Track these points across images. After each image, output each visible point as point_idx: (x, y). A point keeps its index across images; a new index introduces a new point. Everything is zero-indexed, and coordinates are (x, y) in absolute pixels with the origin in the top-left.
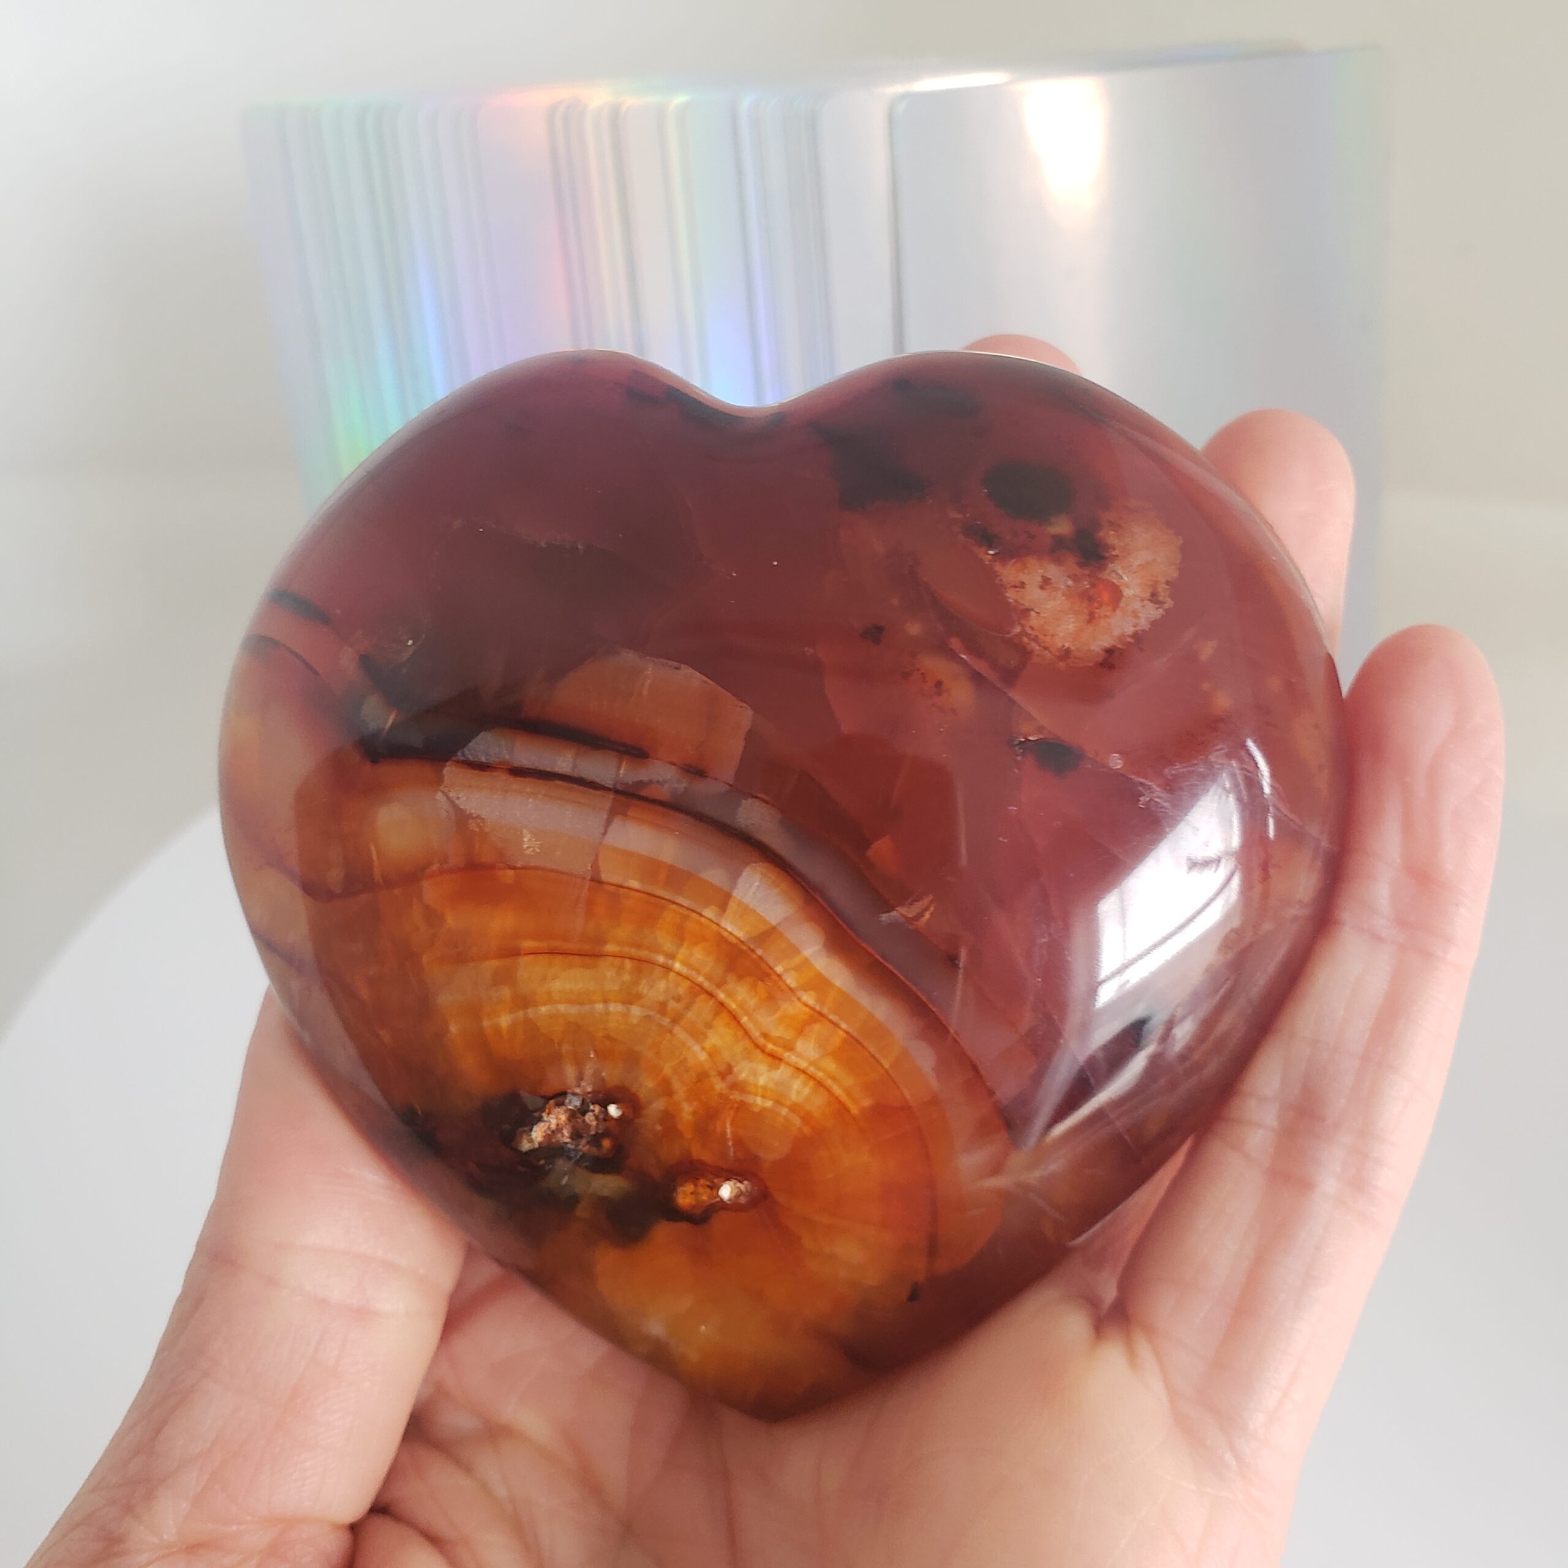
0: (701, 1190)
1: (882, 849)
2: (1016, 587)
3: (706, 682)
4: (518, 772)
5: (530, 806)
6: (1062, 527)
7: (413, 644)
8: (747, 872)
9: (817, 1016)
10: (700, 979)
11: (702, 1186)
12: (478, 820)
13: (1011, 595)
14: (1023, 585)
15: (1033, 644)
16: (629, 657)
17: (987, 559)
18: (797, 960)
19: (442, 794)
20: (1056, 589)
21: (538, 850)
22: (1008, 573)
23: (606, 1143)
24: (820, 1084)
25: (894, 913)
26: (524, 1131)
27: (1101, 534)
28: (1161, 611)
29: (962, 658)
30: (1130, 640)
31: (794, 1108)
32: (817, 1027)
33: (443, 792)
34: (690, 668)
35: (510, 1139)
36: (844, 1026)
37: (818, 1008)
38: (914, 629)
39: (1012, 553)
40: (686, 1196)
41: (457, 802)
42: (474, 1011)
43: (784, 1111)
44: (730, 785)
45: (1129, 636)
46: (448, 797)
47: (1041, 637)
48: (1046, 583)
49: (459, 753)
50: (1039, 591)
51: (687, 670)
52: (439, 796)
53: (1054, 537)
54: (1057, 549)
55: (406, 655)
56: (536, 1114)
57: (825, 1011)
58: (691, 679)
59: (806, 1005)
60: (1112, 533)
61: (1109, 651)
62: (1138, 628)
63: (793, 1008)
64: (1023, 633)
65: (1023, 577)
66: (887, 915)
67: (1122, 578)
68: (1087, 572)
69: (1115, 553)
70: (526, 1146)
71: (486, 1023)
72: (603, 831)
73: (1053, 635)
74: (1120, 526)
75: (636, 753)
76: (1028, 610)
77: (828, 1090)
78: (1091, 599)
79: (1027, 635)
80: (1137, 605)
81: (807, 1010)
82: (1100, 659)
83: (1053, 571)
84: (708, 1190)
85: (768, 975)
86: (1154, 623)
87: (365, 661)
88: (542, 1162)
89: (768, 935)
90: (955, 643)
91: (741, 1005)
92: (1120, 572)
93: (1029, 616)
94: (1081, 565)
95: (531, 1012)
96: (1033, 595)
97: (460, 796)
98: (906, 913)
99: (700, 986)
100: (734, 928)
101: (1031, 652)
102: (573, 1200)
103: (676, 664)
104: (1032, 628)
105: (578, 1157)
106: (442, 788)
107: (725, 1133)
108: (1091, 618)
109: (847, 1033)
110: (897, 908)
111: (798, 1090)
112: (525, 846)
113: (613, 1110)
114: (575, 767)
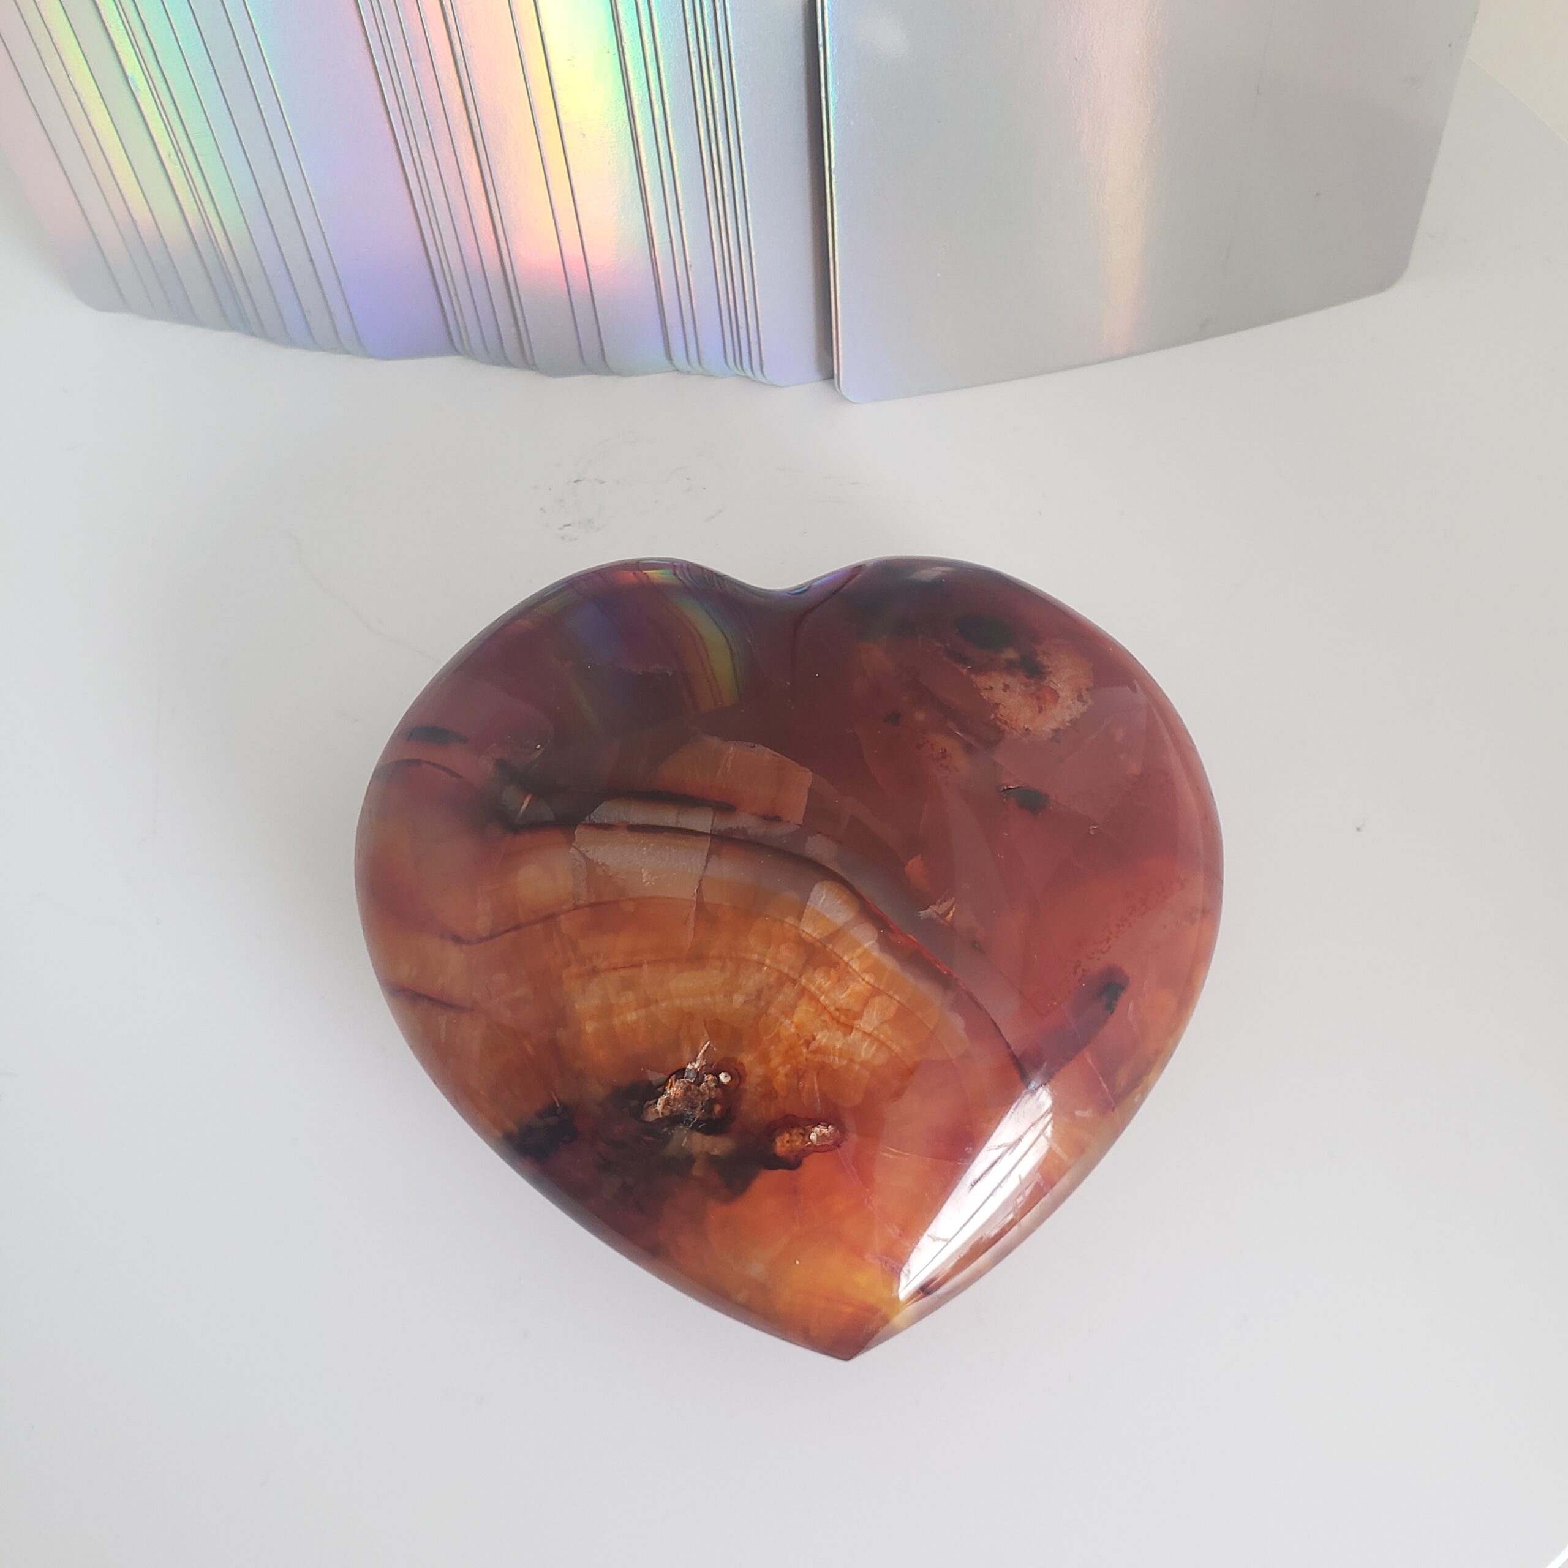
0: (795, 1138)
1: (915, 866)
2: (986, 689)
3: (775, 755)
4: (634, 828)
5: (644, 853)
6: (1010, 654)
7: (541, 747)
8: (817, 887)
9: (876, 992)
10: (786, 970)
11: (795, 1134)
12: (604, 868)
13: (985, 695)
14: (991, 688)
15: (1004, 726)
16: (715, 742)
17: (965, 671)
18: (859, 951)
19: (574, 849)
20: (1015, 692)
21: (653, 884)
22: (981, 681)
23: (718, 1108)
24: (882, 1044)
25: (929, 910)
26: (650, 1105)
27: (1038, 658)
28: (1086, 707)
29: (957, 734)
30: (1068, 724)
31: (863, 1064)
32: (877, 999)
33: (574, 847)
34: (761, 746)
35: (638, 1113)
36: (897, 997)
37: (876, 985)
38: (921, 716)
39: (981, 669)
40: (783, 1144)
41: (586, 853)
42: (606, 1012)
43: (857, 1067)
44: (800, 825)
45: (1068, 722)
46: (579, 851)
47: (1008, 721)
48: (1006, 687)
49: (587, 818)
50: (1002, 692)
51: (760, 748)
52: (572, 850)
53: (1006, 660)
54: (1010, 667)
55: (536, 755)
56: (660, 1089)
57: (882, 988)
58: (765, 755)
59: (867, 983)
60: (1045, 658)
61: (1056, 731)
62: (1073, 717)
63: (858, 987)
64: (997, 718)
65: (991, 684)
66: (924, 912)
67: (1057, 685)
68: (1032, 682)
69: (1050, 669)
70: (651, 1117)
71: (616, 1021)
72: (704, 865)
73: (1016, 721)
74: (1050, 655)
75: (725, 808)
76: (997, 705)
77: (889, 1048)
78: (1038, 698)
79: (998, 719)
80: (1070, 702)
81: (870, 987)
82: (1050, 736)
83: (1010, 680)
84: (801, 1137)
85: (838, 963)
86: (1082, 714)
87: (501, 764)
88: (665, 1129)
89: (836, 935)
90: (951, 725)
91: (819, 988)
92: (1055, 681)
93: (998, 707)
94: (1028, 677)
95: (653, 1008)
96: (998, 695)
97: (588, 849)
98: (937, 911)
99: (787, 975)
100: (809, 930)
101: (1003, 731)
102: (690, 1160)
103: (752, 744)
104: (1001, 715)
105: (695, 1121)
106: (574, 844)
107: (813, 1088)
108: (1041, 710)
109: (899, 1002)
110: (931, 906)
111: (866, 1051)
112: (644, 881)
113: (723, 1078)
114: (678, 822)
